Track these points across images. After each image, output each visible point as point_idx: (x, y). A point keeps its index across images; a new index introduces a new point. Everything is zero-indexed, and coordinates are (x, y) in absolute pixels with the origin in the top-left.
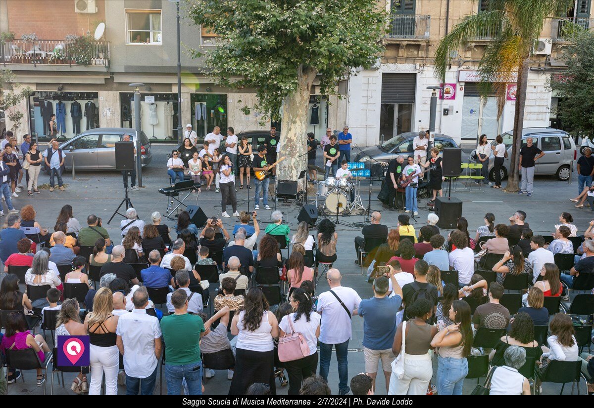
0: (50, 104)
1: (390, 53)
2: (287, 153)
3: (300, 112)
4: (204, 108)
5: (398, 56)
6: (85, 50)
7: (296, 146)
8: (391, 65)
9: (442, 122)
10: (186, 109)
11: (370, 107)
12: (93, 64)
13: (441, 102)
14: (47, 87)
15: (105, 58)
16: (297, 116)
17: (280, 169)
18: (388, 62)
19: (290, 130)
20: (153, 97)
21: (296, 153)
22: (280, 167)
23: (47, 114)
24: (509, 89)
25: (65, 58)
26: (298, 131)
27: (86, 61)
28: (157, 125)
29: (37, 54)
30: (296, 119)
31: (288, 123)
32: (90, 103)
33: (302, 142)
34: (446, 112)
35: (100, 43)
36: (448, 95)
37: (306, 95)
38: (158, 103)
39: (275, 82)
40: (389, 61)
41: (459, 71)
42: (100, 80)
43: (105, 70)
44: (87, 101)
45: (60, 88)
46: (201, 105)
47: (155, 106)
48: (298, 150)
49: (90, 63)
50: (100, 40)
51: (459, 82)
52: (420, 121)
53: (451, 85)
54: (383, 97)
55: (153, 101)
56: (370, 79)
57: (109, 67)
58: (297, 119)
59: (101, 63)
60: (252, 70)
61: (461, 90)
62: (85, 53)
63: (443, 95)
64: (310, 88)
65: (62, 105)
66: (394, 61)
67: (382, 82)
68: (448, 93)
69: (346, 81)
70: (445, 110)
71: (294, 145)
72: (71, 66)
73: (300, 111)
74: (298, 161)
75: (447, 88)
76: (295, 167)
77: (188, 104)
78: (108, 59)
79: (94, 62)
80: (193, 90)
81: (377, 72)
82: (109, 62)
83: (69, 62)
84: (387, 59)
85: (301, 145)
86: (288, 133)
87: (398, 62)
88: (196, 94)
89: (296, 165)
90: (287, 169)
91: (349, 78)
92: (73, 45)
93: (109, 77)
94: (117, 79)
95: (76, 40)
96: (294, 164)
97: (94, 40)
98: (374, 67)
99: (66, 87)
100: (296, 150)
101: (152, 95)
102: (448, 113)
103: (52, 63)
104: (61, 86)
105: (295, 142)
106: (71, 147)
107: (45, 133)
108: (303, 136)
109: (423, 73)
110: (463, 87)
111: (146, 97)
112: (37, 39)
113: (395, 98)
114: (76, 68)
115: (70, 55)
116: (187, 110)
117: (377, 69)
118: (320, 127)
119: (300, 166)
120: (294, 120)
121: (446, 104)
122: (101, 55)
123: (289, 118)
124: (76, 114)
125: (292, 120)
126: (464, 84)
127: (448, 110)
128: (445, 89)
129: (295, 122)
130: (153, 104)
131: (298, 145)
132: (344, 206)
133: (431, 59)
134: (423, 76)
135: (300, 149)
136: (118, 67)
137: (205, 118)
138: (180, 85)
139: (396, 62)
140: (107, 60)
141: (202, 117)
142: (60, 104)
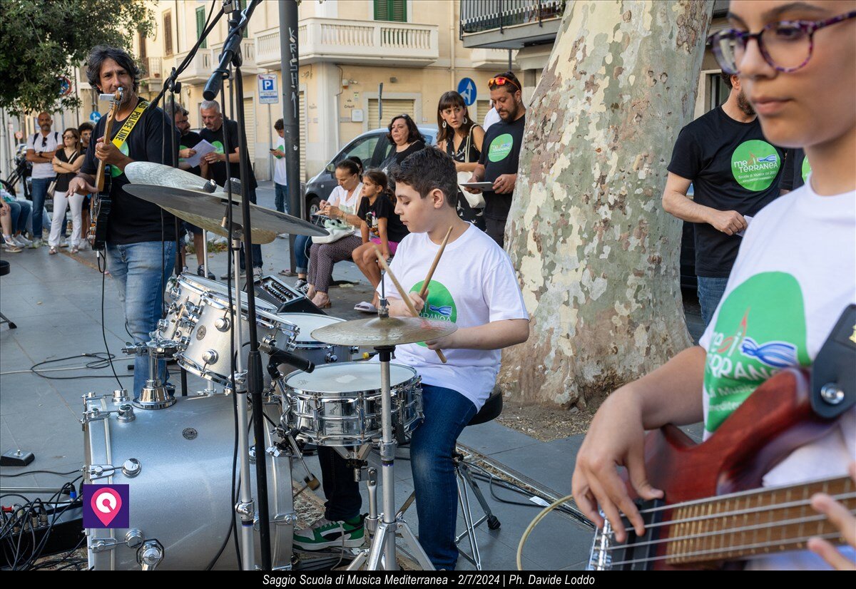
7: (561, 114)
21: (555, 155)
48: (566, 140)
71: (554, 105)
74: (557, 206)
76: (537, 239)
89: (545, 230)
96: (538, 218)
105: (564, 87)
119: (575, 239)
135: (580, 133)
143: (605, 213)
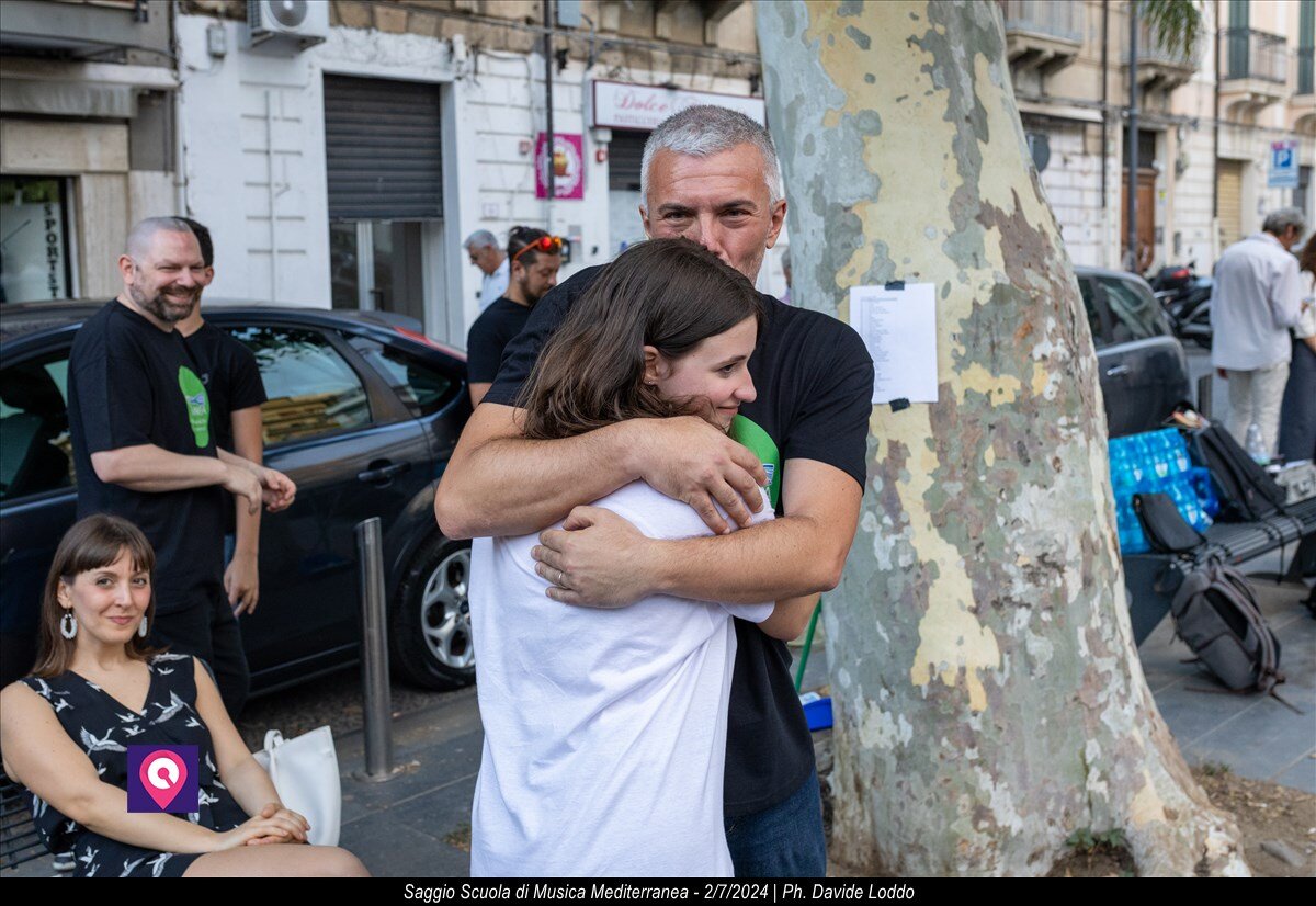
8: (353, 35)
11: (284, 236)
36: (566, 181)
41: (594, 82)
51: (596, 127)
53: (568, 137)
56: (274, 95)
61: (599, 161)
66: (364, 17)
67: (324, 116)
68: (563, 170)
75: (559, 150)
84: (334, 5)
90: (1073, 581)
91: (179, 84)
98: (297, 30)
109: (475, 84)
110: (604, 148)
113: (370, 197)
126: (606, 136)
128: (555, 154)
133: (494, 22)
134: (477, 95)
139: (372, 23)
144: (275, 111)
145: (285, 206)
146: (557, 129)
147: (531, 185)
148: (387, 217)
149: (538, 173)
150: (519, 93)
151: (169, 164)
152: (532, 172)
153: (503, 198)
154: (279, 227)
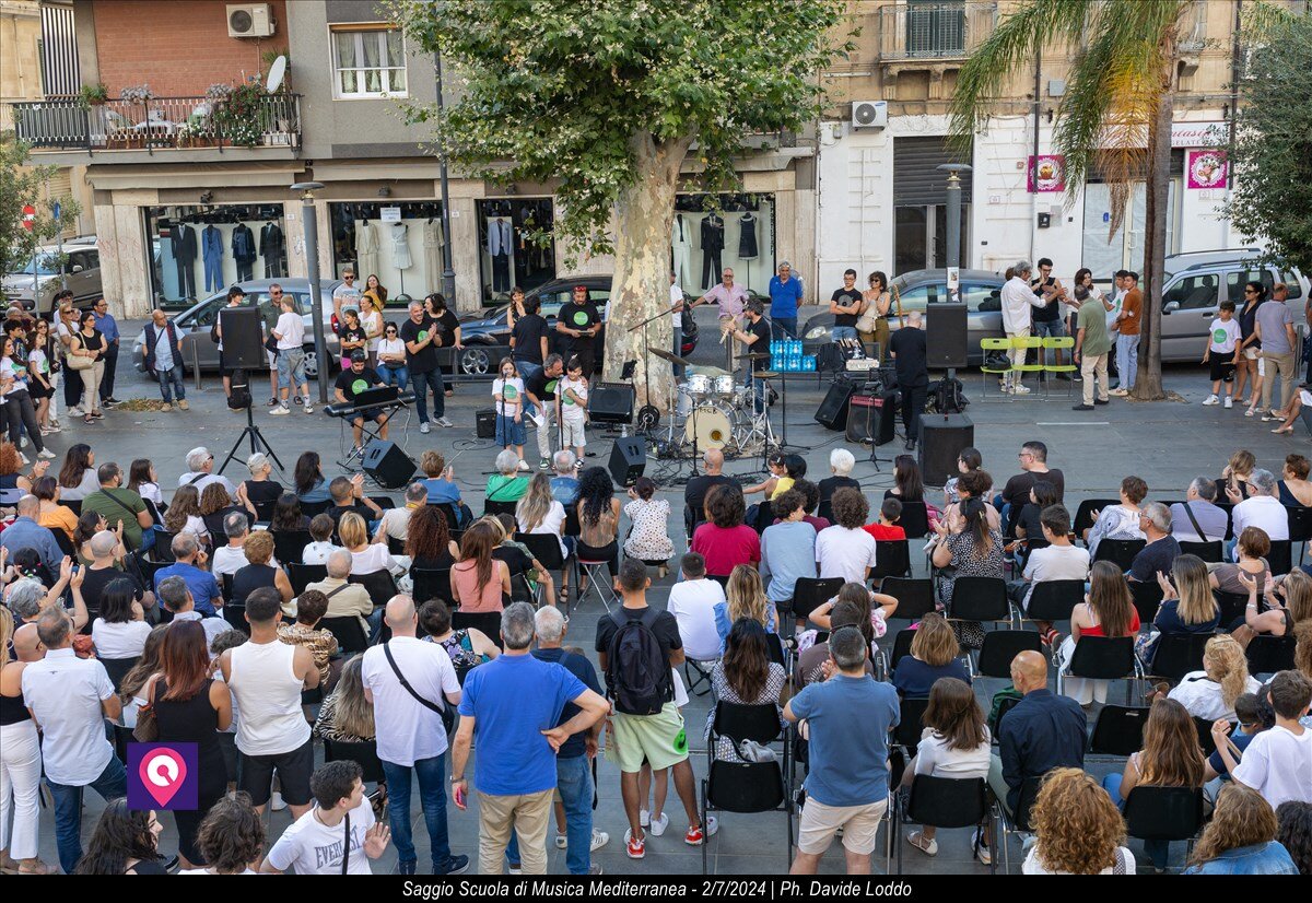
0: (191, 233)
1: (909, 92)
2: (624, 322)
3: (652, 232)
4: (507, 229)
5: (929, 99)
6: (249, 115)
7: (643, 308)
8: (912, 119)
9: (1035, 243)
10: (466, 233)
11: (868, 215)
12: (268, 144)
13: (1032, 198)
14: (181, 196)
15: (290, 131)
16: (646, 241)
17: (611, 360)
18: (905, 113)
19: (630, 272)
20: (398, 209)
22: (611, 354)
23: (185, 252)
24: (1192, 163)
25: (210, 135)
26: (648, 274)
27: (252, 140)
28: (410, 268)
29: (153, 128)
30: (642, 247)
31: (626, 257)
32: (270, 226)
33: (658, 299)
34: (1044, 220)
35: (279, 100)
36: (1049, 182)
37: (666, 194)
38: (410, 222)
39: (576, 170)
40: (907, 108)
42: (284, 177)
43: (291, 156)
44: (264, 223)
45: (205, 198)
46: (500, 221)
47: (403, 228)
48: (647, 317)
49: (262, 144)
50: (278, 94)
52: (984, 243)
53: (1052, 157)
54: (897, 190)
55: (398, 219)
56: (867, 153)
57: (299, 148)
58: (646, 249)
59: (282, 140)
60: (518, 145)
62: (248, 122)
63: (1036, 182)
64: (673, 179)
65: (214, 233)
66: (919, 110)
67: (895, 159)
68: (1047, 176)
69: (812, 160)
70: (1041, 216)
71: (638, 304)
72: (221, 152)
73: (652, 229)
74: (647, 341)
75: (1044, 165)
77: (470, 222)
78: (296, 132)
79: (268, 140)
80: (479, 191)
81: (883, 134)
82: (300, 140)
83: (217, 141)
84: (900, 107)
85: (655, 305)
86: (625, 279)
87: (928, 111)
88: (486, 201)
91: (818, 152)
92: (222, 106)
93: (303, 171)
94: (321, 175)
95: (229, 96)
96: (640, 346)
97: (267, 94)
98: (873, 124)
99: (219, 195)
100: (643, 316)
101: (395, 204)
102: (1048, 222)
103: (184, 146)
104: (207, 192)
105: (641, 298)
106: (194, 322)
107: (182, 293)
108: (660, 286)
109: (986, 135)
111: (382, 210)
112: (150, 97)
113: (925, 193)
114: (233, 154)
115: (218, 128)
116: (468, 236)
117: (882, 128)
118: (762, 263)
120: (638, 249)
121: (1046, 201)
122: (283, 125)
123: (628, 245)
124: (243, 252)
125: (634, 251)
127: (1048, 216)
128: (1040, 168)
129: (640, 256)
130: (399, 224)
131: (648, 305)
132: (726, 438)
133: (1004, 101)
134: (987, 140)
135: (652, 314)
136: (318, 149)
137: (510, 251)
138: (445, 181)
139: (924, 112)
140: (293, 135)
141: (501, 248)
142: (209, 231)
143: (663, 341)
144: (867, 158)
145: (870, 201)
146: (1040, 153)
147: (1025, 185)
148: (933, 203)
149: (1029, 180)
150: (1020, 136)
151: (813, 187)
152: (1026, 178)
153: (1005, 193)
154: (866, 212)
